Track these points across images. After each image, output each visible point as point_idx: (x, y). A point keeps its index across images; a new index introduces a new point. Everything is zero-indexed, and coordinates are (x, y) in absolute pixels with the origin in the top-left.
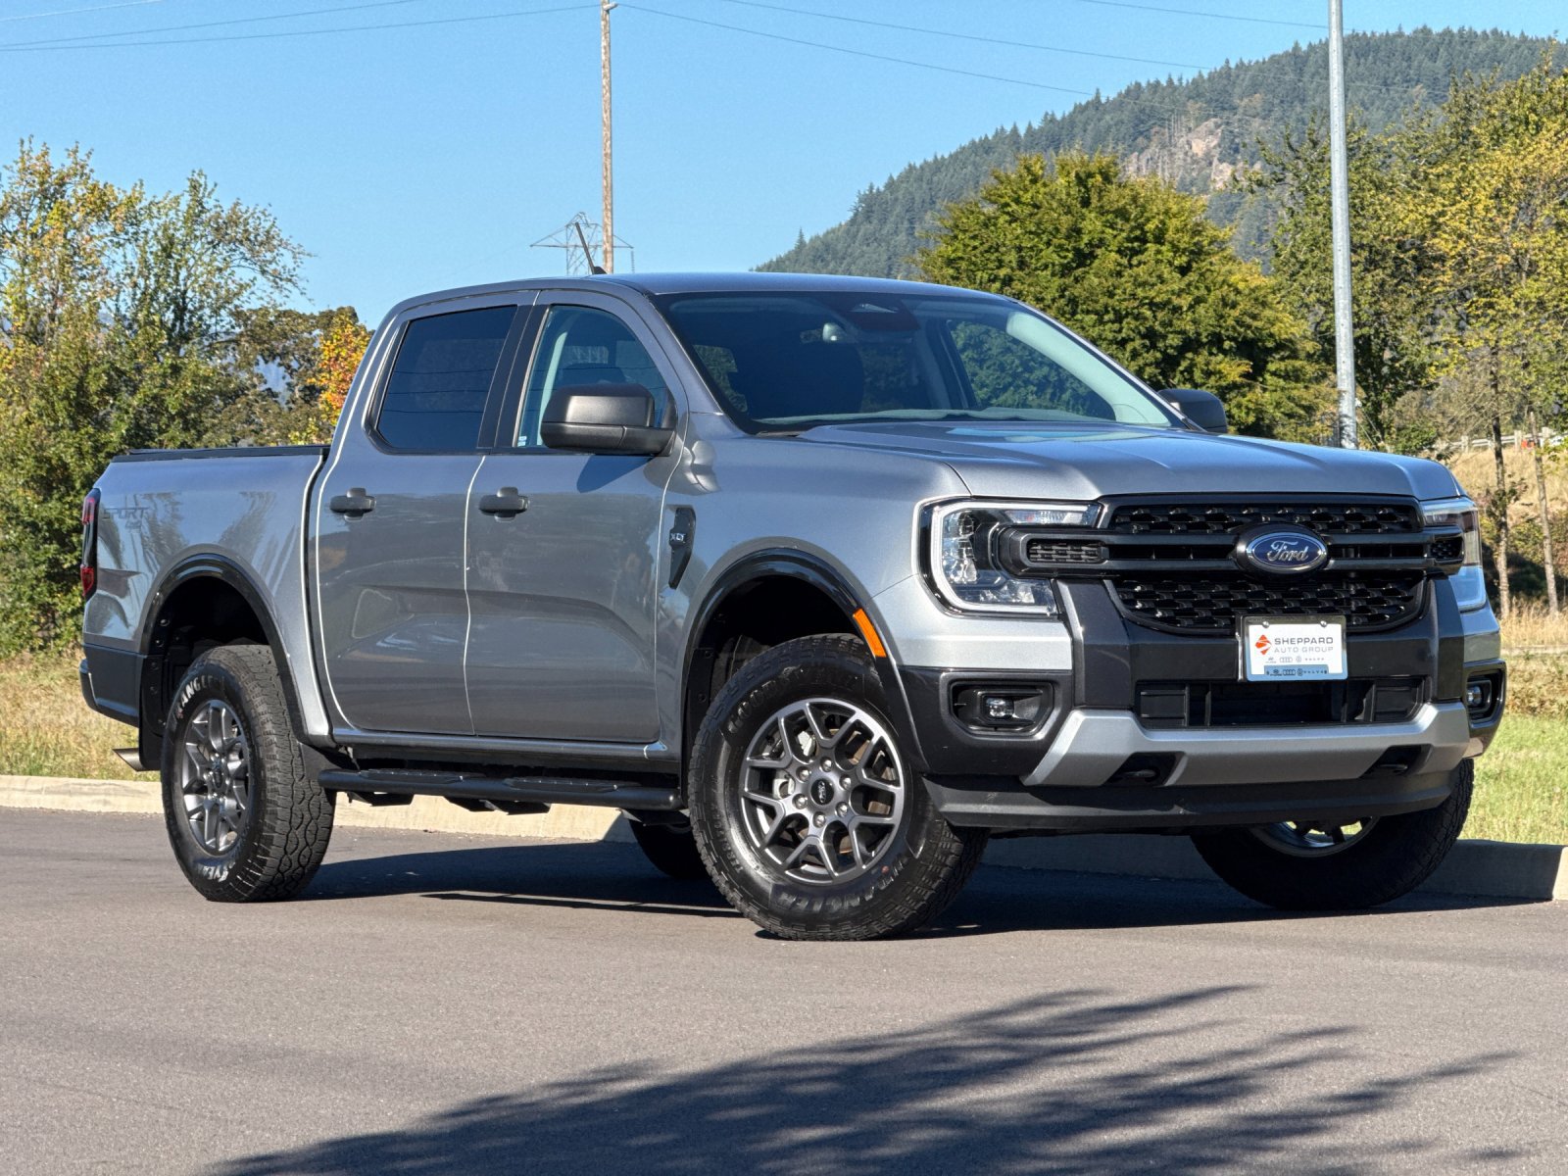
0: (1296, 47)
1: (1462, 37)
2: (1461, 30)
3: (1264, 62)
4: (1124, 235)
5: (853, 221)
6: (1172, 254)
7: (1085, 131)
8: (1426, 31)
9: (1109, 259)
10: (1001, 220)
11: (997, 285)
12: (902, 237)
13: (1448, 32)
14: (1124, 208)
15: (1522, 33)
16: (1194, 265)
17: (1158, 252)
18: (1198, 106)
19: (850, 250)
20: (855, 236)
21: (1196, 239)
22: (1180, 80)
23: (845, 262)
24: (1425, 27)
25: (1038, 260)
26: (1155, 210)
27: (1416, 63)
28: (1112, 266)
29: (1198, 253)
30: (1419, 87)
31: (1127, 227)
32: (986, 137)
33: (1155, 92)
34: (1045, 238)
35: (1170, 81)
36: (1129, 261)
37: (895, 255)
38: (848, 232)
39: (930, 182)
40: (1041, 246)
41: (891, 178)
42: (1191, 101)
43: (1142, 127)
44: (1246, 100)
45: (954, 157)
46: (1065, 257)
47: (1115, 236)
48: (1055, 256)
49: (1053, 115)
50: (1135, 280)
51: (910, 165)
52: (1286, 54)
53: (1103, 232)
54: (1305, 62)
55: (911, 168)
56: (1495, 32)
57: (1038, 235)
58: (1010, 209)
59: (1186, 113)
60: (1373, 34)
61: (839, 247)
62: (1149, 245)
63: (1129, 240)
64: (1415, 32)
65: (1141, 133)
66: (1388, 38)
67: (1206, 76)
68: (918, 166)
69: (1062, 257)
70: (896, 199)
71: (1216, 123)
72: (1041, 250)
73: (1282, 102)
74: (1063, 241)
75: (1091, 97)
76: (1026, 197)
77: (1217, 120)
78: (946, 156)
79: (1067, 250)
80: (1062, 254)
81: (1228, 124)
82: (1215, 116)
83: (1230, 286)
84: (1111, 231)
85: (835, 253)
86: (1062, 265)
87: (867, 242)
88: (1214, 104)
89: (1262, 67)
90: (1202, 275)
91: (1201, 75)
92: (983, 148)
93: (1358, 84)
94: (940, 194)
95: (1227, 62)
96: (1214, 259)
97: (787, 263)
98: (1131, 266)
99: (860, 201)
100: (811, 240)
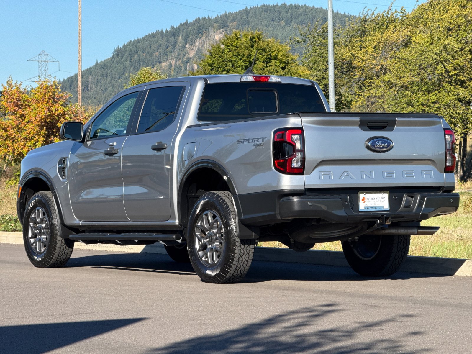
0: (246, 8)
1: (295, 7)
2: (295, 5)
3: (237, 12)
4: (265, 57)
5: (113, 57)
6: (280, 63)
7: (183, 32)
8: (285, 4)
9: (260, 64)
10: (226, 51)
11: (225, 72)
12: (128, 62)
13: (291, 5)
14: (265, 48)
15: (313, 6)
16: (287, 67)
17: (276, 62)
18: (217, 25)
19: (112, 66)
20: (113, 62)
21: (287, 58)
22: (212, 17)
23: (110, 69)
24: (285, 3)
25: (237, 64)
26: (274, 49)
27: (282, 14)
28: (261, 66)
29: (287, 63)
30: (282, 21)
31: (266, 54)
32: (153, 32)
33: (204, 20)
34: (240, 57)
35: (209, 17)
36: (266, 65)
37: (126, 68)
38: (111, 60)
39: (136, 46)
40: (238, 60)
41: (124, 44)
42: (215, 23)
43: (200, 31)
44: (231, 24)
45: (144, 38)
46: (246, 64)
47: (262, 57)
48: (243, 63)
49: (173, 26)
50: (269, 71)
51: (130, 41)
52: (243, 10)
53: (258, 56)
54: (249, 13)
55: (131, 41)
56: (305, 5)
57: (237, 56)
58: (230, 48)
59: (213, 27)
60: (269, 5)
61: (108, 65)
62: (272, 60)
63: (267, 58)
64: (281, 5)
65: (200, 33)
66: (274, 7)
67: (219, 16)
68: (133, 41)
69: (245, 64)
70: (126, 51)
71: (222, 30)
72: (238, 61)
73: (242, 24)
74: (246, 59)
75: (185, 21)
76: (234, 44)
77: (223, 29)
78: (141, 38)
79: (247, 61)
80: (245, 63)
81: (226, 31)
82: (222, 28)
83: (298, 74)
84: (261, 55)
85: (107, 67)
86: (245, 66)
87: (117, 63)
88: (222, 24)
89: (236, 14)
90: (289, 70)
91: (218, 16)
92: (153, 36)
93: (265, 19)
94: (140, 49)
95: (226, 12)
96: (292, 65)
97: (93, 69)
98: (267, 67)
99: (115, 51)
100: (100, 62)
